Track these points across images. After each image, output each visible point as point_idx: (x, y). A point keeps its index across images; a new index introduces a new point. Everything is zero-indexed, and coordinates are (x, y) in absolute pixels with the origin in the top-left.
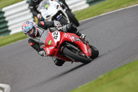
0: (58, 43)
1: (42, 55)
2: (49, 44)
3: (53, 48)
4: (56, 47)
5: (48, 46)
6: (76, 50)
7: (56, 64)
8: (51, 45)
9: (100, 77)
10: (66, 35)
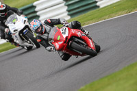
0: (67, 38)
1: (50, 51)
2: (58, 39)
3: (62, 42)
4: (65, 42)
5: (56, 41)
6: (83, 44)
7: (63, 59)
8: (60, 40)
9: (82, 88)
10: (73, 31)
